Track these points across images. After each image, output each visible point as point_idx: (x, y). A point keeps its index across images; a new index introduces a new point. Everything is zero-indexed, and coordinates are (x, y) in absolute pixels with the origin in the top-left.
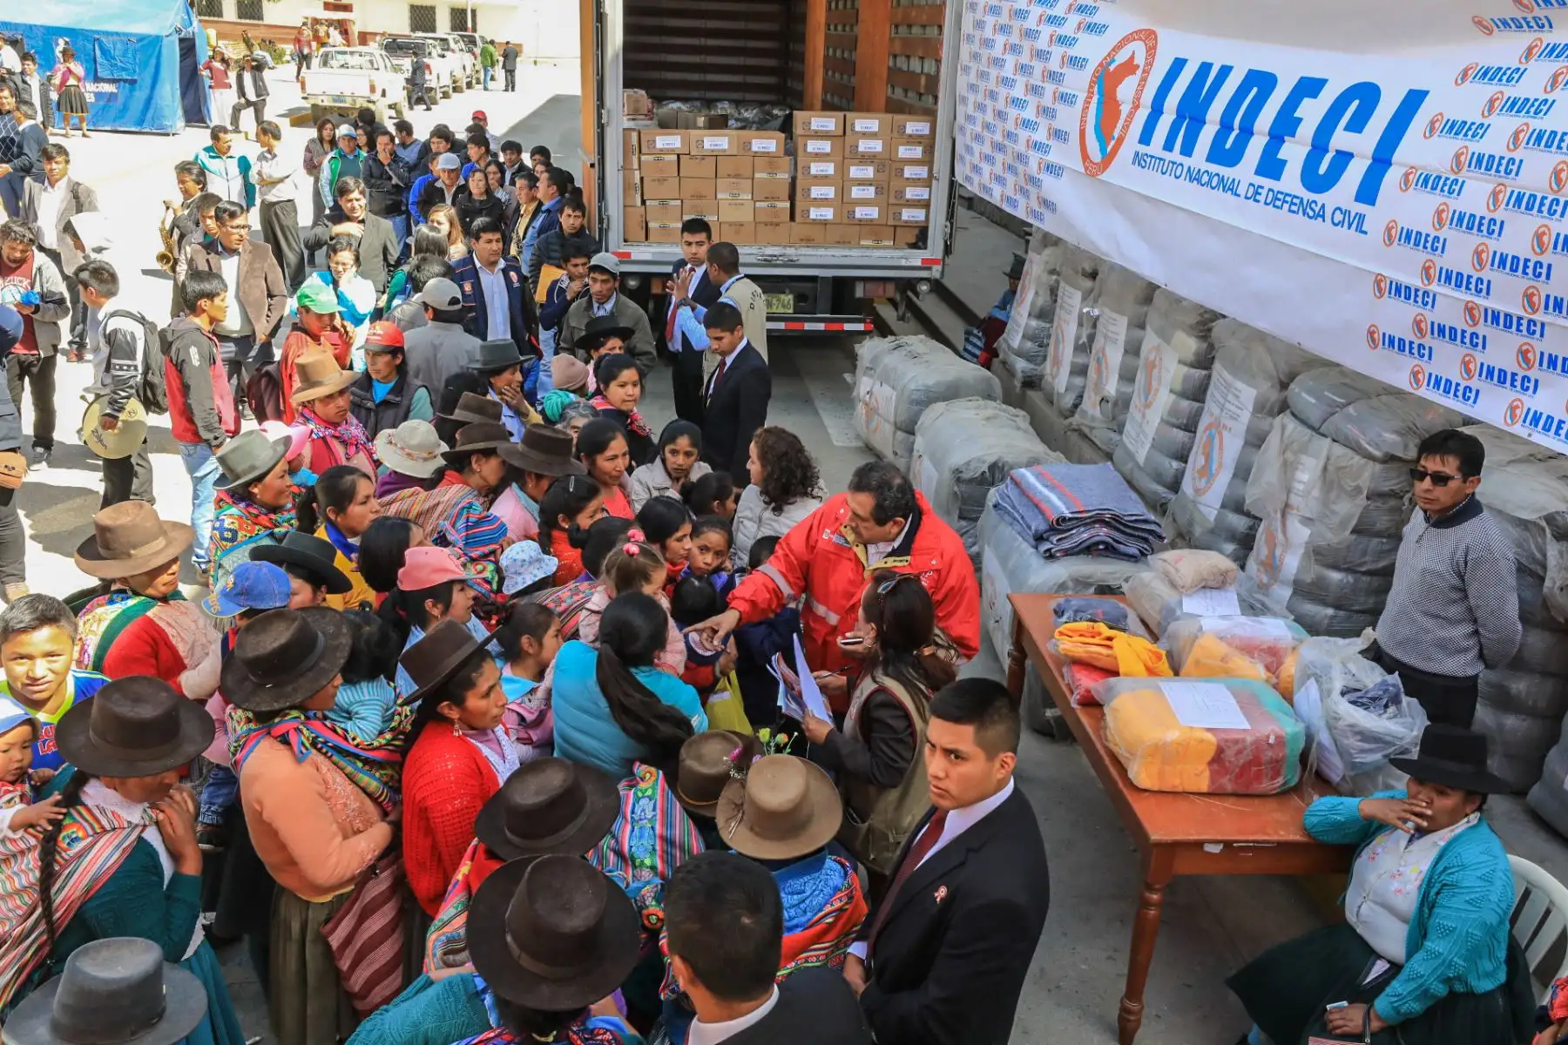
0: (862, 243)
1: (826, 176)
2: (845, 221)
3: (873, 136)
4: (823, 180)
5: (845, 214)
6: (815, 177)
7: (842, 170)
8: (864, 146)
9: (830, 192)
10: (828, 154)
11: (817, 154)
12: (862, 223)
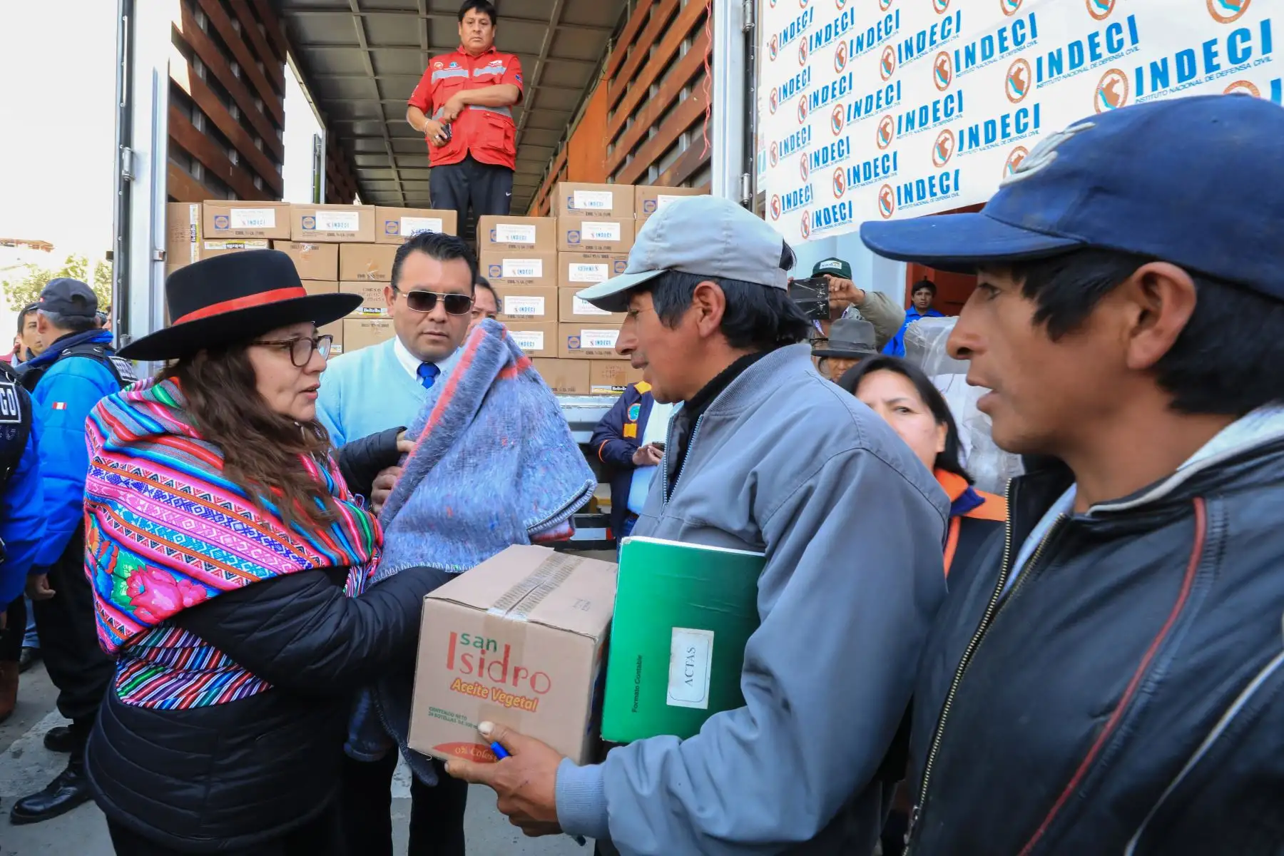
0: (595, 389)
1: (530, 281)
2: (564, 352)
3: (605, 216)
4: (525, 286)
5: (564, 342)
6: (511, 281)
7: (556, 269)
8: (591, 231)
9: (537, 306)
10: (532, 247)
11: (513, 246)
12: (592, 357)
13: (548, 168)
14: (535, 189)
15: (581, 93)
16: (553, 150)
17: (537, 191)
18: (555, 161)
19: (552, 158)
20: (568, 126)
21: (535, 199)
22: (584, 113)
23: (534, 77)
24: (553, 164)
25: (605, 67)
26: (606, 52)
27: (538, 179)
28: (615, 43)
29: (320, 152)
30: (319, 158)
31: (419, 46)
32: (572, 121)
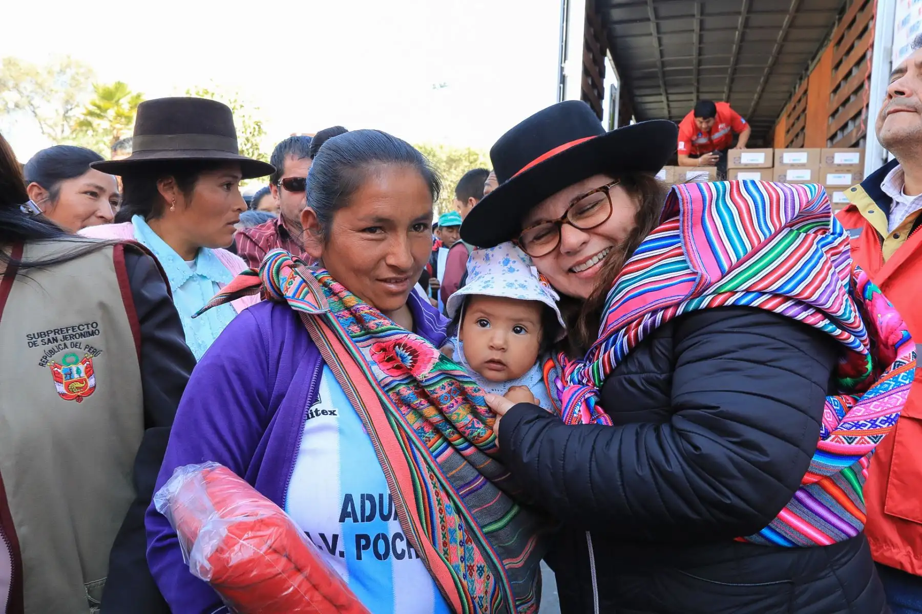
3: (802, 166)
13: (795, 88)
14: (784, 102)
15: (817, 45)
16: (799, 76)
17: (785, 104)
18: (800, 84)
19: (798, 81)
20: (810, 62)
21: (785, 109)
22: (820, 60)
23: (785, 23)
24: (799, 87)
25: (833, 35)
26: (834, 24)
27: (788, 95)
28: (840, 19)
29: (615, 97)
30: (614, 102)
31: (693, 30)
32: (813, 59)
